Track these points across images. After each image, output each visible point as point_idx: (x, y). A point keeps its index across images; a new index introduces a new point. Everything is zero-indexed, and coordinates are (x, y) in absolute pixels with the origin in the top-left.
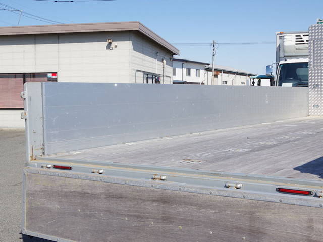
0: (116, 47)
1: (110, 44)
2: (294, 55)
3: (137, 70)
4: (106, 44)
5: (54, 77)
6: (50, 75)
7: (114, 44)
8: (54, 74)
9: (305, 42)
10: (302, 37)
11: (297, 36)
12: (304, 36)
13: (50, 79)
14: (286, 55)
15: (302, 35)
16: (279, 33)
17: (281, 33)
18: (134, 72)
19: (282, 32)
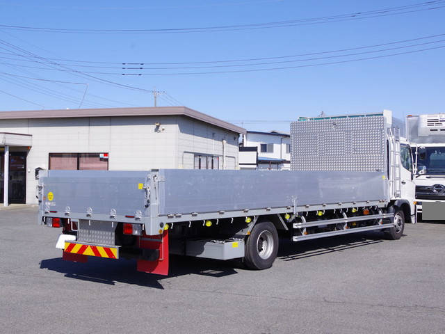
0: (163, 130)
1: (158, 127)
3: (185, 152)
4: (154, 127)
5: (106, 157)
6: (102, 156)
7: (162, 127)
8: (106, 154)
13: (101, 159)
18: (181, 154)
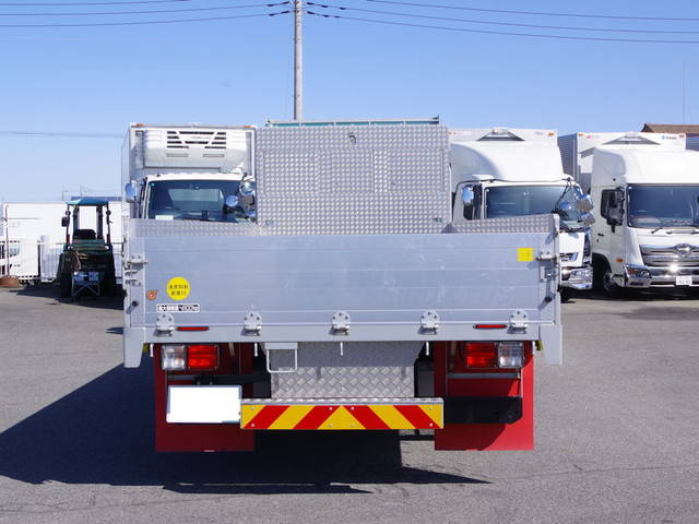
2: (162, 165)
9: (184, 144)
10: (178, 134)
11: (169, 132)
12: (181, 133)
14: (147, 164)
15: (177, 130)
16: (135, 124)
17: (138, 126)
19: (140, 123)
